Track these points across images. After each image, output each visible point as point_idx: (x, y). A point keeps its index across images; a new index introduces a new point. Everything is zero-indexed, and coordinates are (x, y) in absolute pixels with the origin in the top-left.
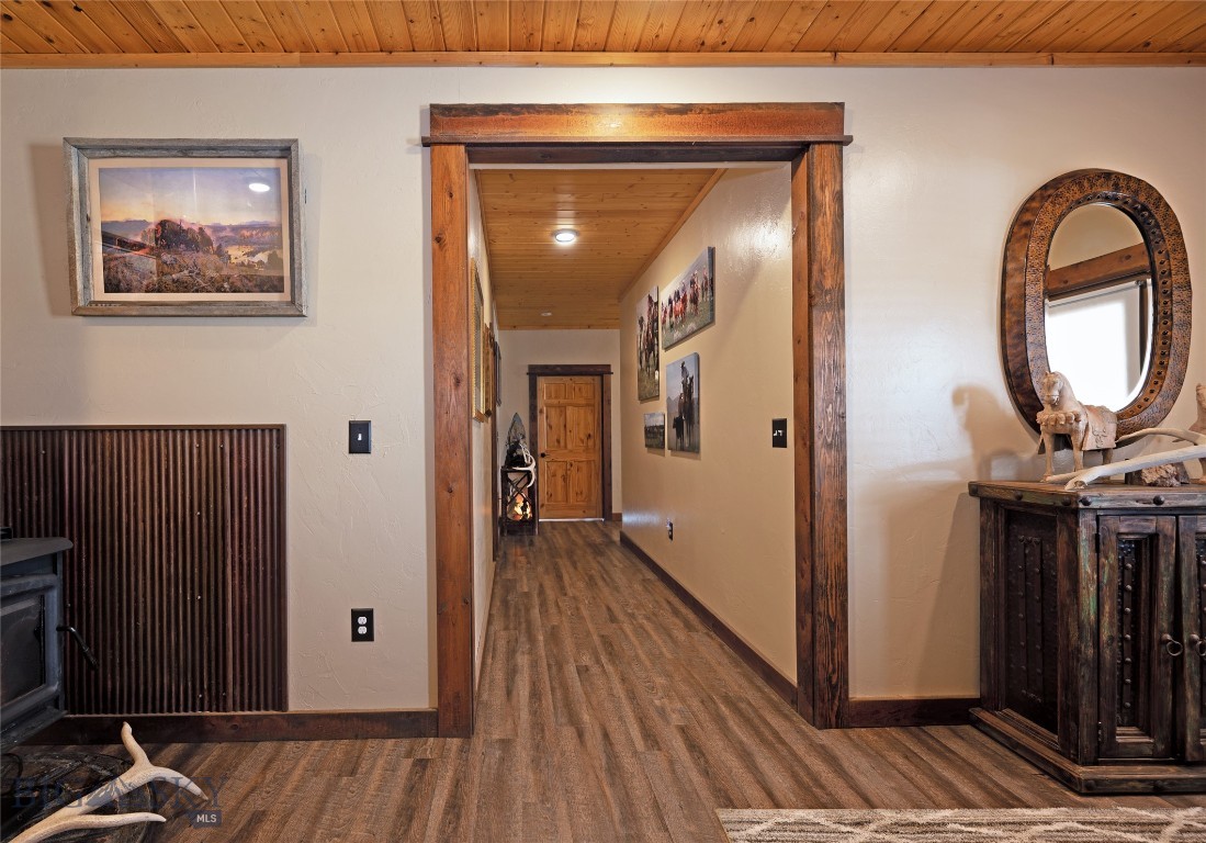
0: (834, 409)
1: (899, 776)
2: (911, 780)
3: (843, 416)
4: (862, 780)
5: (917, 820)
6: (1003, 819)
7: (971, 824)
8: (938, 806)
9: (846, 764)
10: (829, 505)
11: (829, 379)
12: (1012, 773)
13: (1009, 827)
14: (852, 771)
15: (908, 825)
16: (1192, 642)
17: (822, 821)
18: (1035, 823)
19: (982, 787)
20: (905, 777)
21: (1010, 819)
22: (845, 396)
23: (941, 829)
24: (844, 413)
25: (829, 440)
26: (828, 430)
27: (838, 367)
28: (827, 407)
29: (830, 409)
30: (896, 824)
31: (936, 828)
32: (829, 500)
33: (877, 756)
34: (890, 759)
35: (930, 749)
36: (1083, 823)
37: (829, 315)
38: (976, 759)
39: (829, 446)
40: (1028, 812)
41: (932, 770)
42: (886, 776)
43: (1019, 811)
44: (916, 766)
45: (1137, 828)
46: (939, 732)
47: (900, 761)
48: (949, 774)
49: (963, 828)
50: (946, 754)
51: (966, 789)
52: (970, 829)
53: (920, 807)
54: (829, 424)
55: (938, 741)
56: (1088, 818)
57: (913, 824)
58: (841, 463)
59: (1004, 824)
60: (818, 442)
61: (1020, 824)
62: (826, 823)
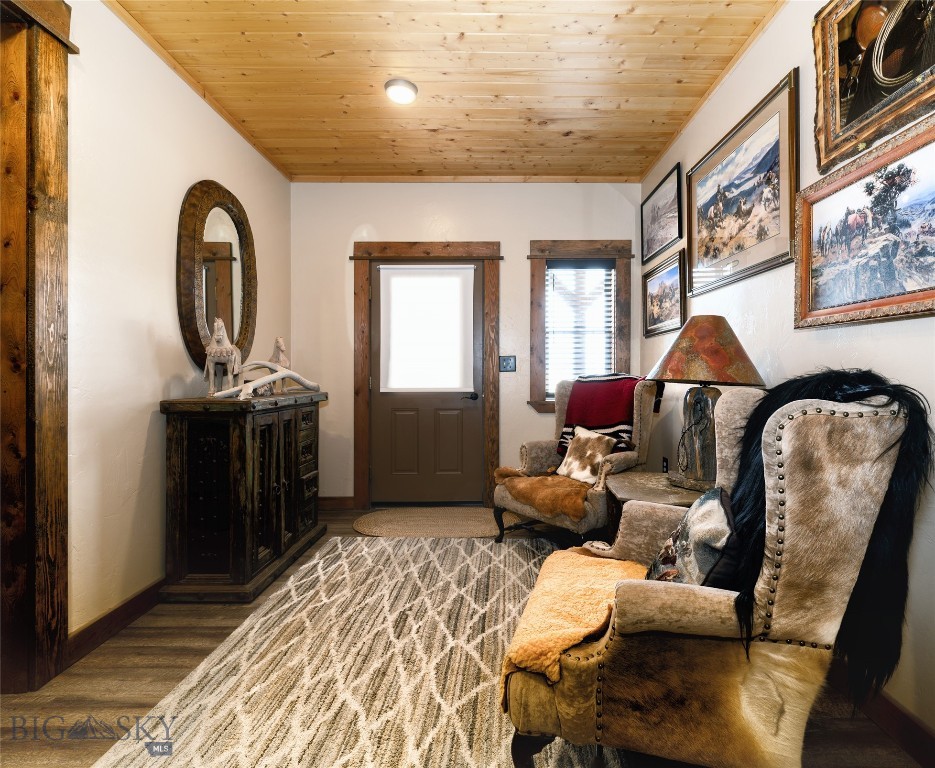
0: (56, 329)
1: (149, 670)
2: (157, 666)
3: (64, 337)
4: (121, 695)
5: (189, 687)
6: (232, 644)
7: (221, 661)
8: (192, 668)
9: (97, 696)
10: (50, 434)
11: (51, 295)
12: (211, 615)
13: (239, 645)
14: (108, 696)
15: (188, 694)
16: (284, 484)
17: (125, 752)
18: (247, 633)
19: (203, 636)
20: (152, 667)
21: (235, 641)
22: (67, 317)
23: (209, 678)
24: (66, 334)
25: (51, 363)
26: (50, 351)
27: (61, 283)
28: (49, 326)
29: (52, 329)
30: (181, 700)
31: (206, 680)
32: (50, 429)
33: (117, 671)
34: (129, 664)
35: (150, 636)
36: (265, 615)
37: (52, 225)
38: (185, 622)
39: (50, 369)
40: (239, 630)
41: (165, 648)
42: (138, 678)
43: (235, 633)
44: (152, 654)
45: (283, 601)
46: (144, 621)
47: (137, 660)
48: (178, 643)
49: (219, 667)
50: (163, 633)
51: (197, 644)
52: (222, 664)
53: (182, 678)
54: (51, 345)
55: (150, 628)
56: (265, 611)
57: (191, 690)
58: (63, 388)
59: (235, 646)
60: (39, 366)
61: (242, 639)
62: (131, 749)
